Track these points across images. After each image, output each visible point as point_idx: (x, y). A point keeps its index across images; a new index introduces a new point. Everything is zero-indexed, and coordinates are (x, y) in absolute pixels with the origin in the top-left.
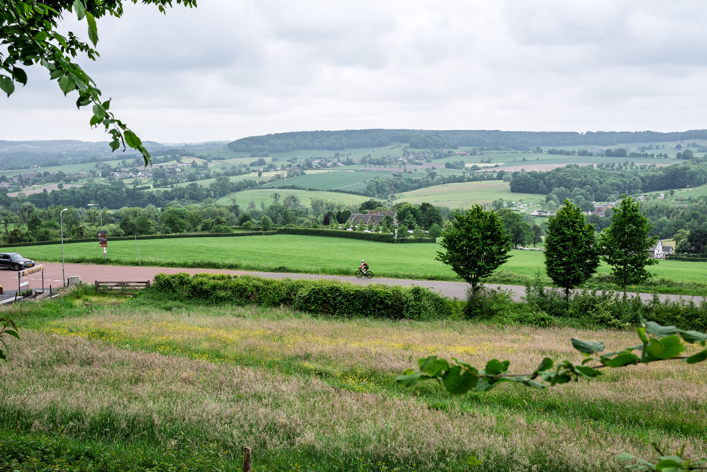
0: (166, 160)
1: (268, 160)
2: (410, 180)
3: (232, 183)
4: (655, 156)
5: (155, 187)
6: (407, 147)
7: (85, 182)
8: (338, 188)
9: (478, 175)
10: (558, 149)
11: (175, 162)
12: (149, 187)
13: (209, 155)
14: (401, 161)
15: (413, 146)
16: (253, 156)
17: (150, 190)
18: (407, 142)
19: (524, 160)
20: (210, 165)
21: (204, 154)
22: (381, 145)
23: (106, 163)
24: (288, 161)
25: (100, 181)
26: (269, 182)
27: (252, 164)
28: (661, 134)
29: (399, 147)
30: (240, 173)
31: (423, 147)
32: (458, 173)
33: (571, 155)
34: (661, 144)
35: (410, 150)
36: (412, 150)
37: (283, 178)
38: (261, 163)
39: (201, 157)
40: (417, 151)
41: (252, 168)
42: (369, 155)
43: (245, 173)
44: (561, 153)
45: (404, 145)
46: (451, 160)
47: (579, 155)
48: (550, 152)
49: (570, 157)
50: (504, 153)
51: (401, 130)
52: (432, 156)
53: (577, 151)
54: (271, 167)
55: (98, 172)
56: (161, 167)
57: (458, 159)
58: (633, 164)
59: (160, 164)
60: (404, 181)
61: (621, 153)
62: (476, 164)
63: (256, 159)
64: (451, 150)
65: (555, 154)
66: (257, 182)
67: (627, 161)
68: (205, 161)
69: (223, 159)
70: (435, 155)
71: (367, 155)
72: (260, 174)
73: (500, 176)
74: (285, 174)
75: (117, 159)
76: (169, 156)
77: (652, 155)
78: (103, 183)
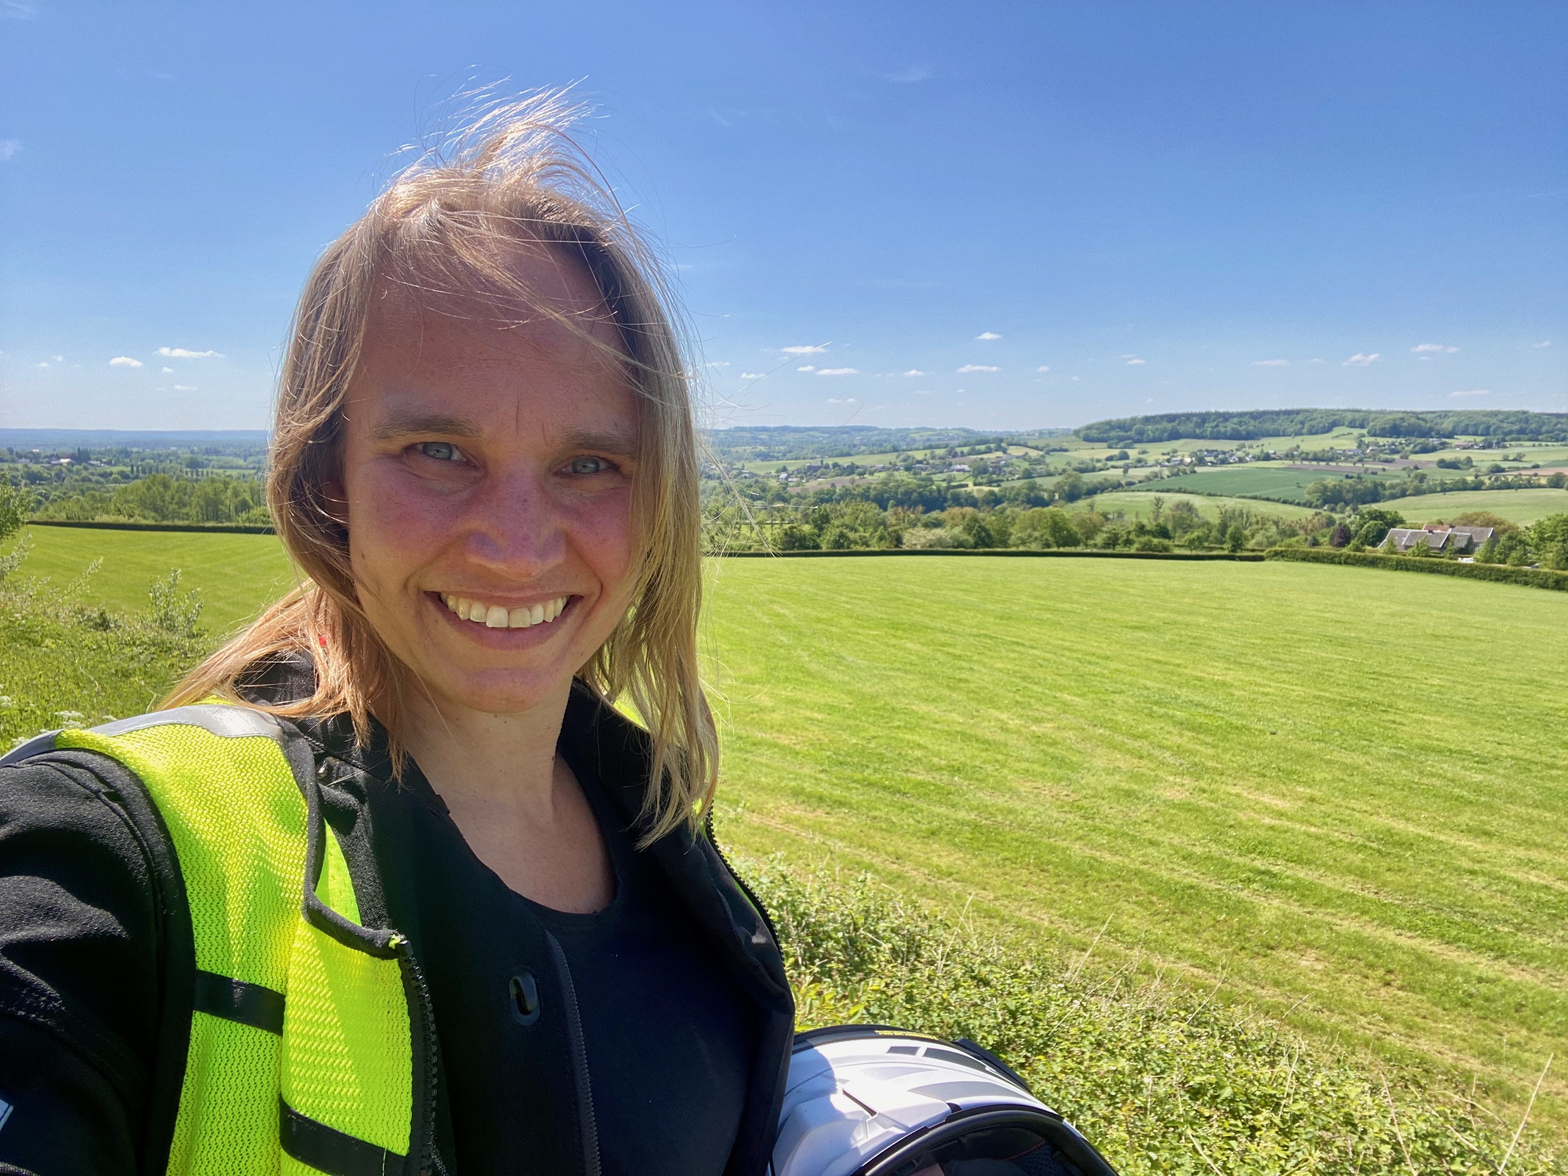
0: (989, 451)
1: (1133, 453)
2: (1377, 485)
3: (1086, 483)
5: (975, 484)
6: (1362, 435)
7: (883, 475)
8: (1258, 494)
9: (1508, 480)
11: (1000, 454)
12: (966, 486)
13: (1048, 445)
14: (1354, 455)
15: (1373, 433)
16: (1110, 447)
17: (969, 489)
18: (1362, 426)
20: (1048, 459)
21: (1041, 444)
22: (1315, 432)
23: (910, 453)
24: (1164, 454)
25: (902, 475)
26: (1140, 482)
27: (1110, 459)
29: (1348, 434)
30: (1094, 470)
31: (1390, 435)
32: (1467, 477)
35: (1367, 440)
36: (1372, 439)
37: (1162, 478)
38: (1125, 457)
39: (1036, 448)
40: (1381, 440)
41: (1110, 463)
42: (1298, 447)
43: (1101, 470)
45: (1356, 432)
46: (1447, 455)
50: (1547, 445)
52: (1410, 448)
54: (1140, 463)
55: (899, 464)
56: (982, 459)
57: (1460, 455)
59: (980, 456)
60: (1367, 486)
63: (1116, 452)
64: (1443, 440)
66: (1123, 482)
68: (1041, 453)
69: (1066, 450)
70: (1414, 447)
71: (1295, 445)
72: (1126, 472)
73: (1556, 482)
74: (1166, 472)
75: (924, 449)
76: (992, 446)
78: (905, 478)
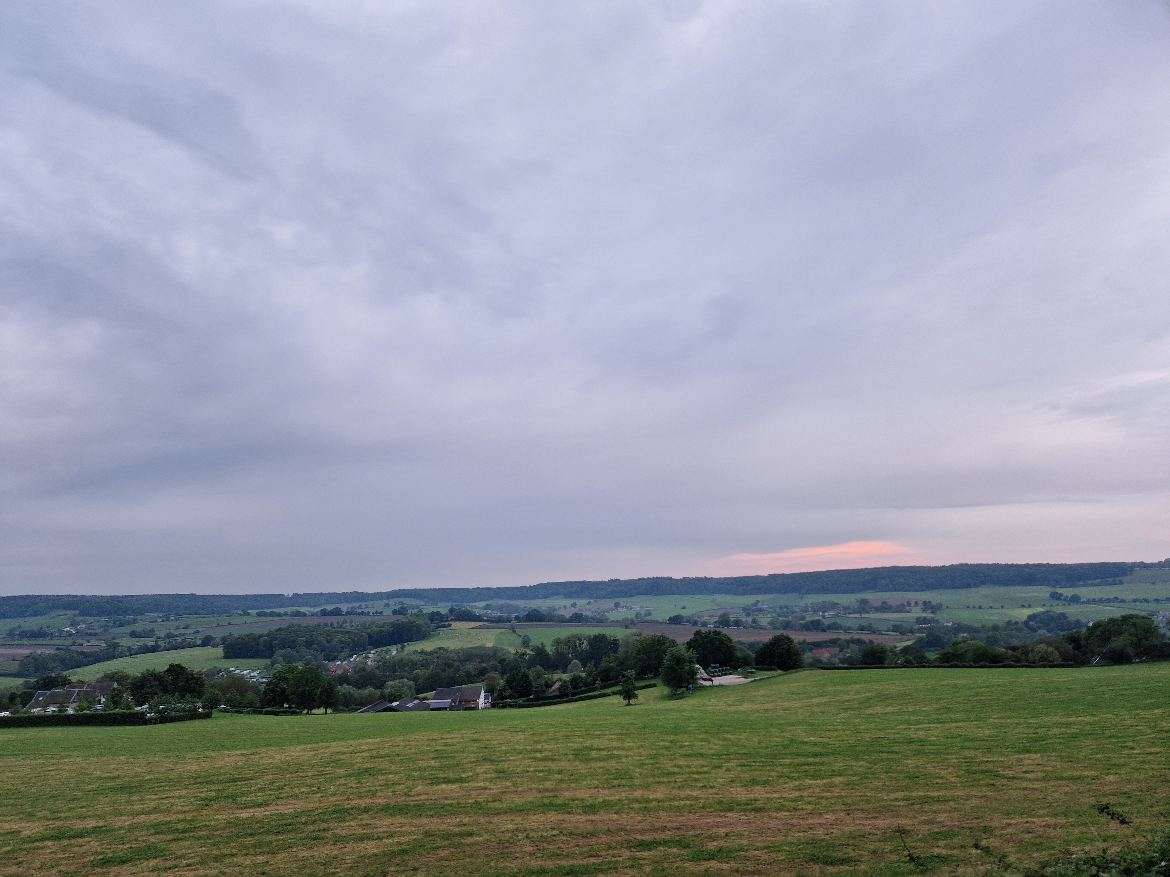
2: (82, 653)
4: (371, 614)
6: (75, 616)
9: (176, 643)
10: (268, 611)
14: (67, 631)
15: (84, 613)
18: (75, 609)
19: (229, 624)
22: (37, 613)
28: (367, 594)
29: (64, 615)
31: (98, 615)
32: (150, 642)
33: (282, 616)
34: (369, 604)
35: (79, 619)
36: (83, 618)
40: (90, 619)
42: (20, 627)
44: (272, 615)
45: (70, 613)
46: (137, 628)
47: (291, 616)
48: (258, 614)
49: (282, 618)
50: (205, 617)
51: (66, 596)
52: (111, 624)
53: (289, 613)
57: (148, 626)
58: (351, 622)
60: (74, 655)
61: (337, 612)
62: (171, 631)
64: (136, 617)
65: (264, 616)
67: (345, 620)
70: (115, 623)
71: (16, 626)
73: (207, 642)
77: (369, 613)
